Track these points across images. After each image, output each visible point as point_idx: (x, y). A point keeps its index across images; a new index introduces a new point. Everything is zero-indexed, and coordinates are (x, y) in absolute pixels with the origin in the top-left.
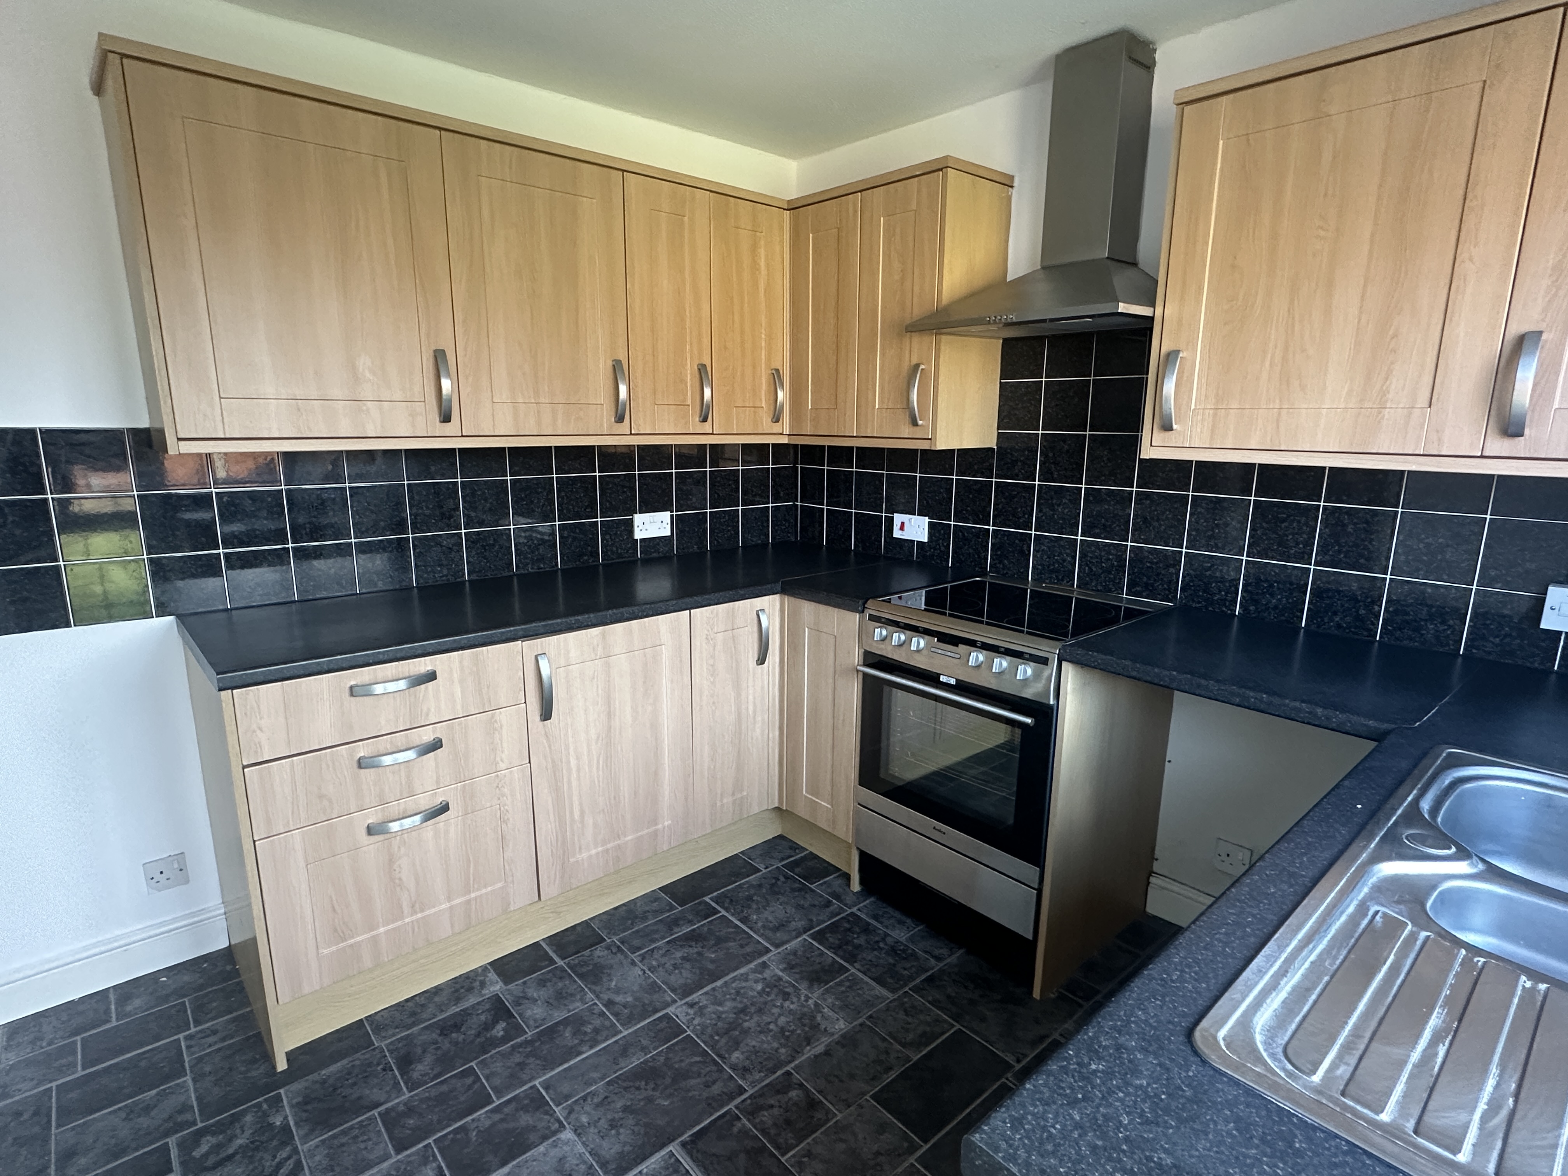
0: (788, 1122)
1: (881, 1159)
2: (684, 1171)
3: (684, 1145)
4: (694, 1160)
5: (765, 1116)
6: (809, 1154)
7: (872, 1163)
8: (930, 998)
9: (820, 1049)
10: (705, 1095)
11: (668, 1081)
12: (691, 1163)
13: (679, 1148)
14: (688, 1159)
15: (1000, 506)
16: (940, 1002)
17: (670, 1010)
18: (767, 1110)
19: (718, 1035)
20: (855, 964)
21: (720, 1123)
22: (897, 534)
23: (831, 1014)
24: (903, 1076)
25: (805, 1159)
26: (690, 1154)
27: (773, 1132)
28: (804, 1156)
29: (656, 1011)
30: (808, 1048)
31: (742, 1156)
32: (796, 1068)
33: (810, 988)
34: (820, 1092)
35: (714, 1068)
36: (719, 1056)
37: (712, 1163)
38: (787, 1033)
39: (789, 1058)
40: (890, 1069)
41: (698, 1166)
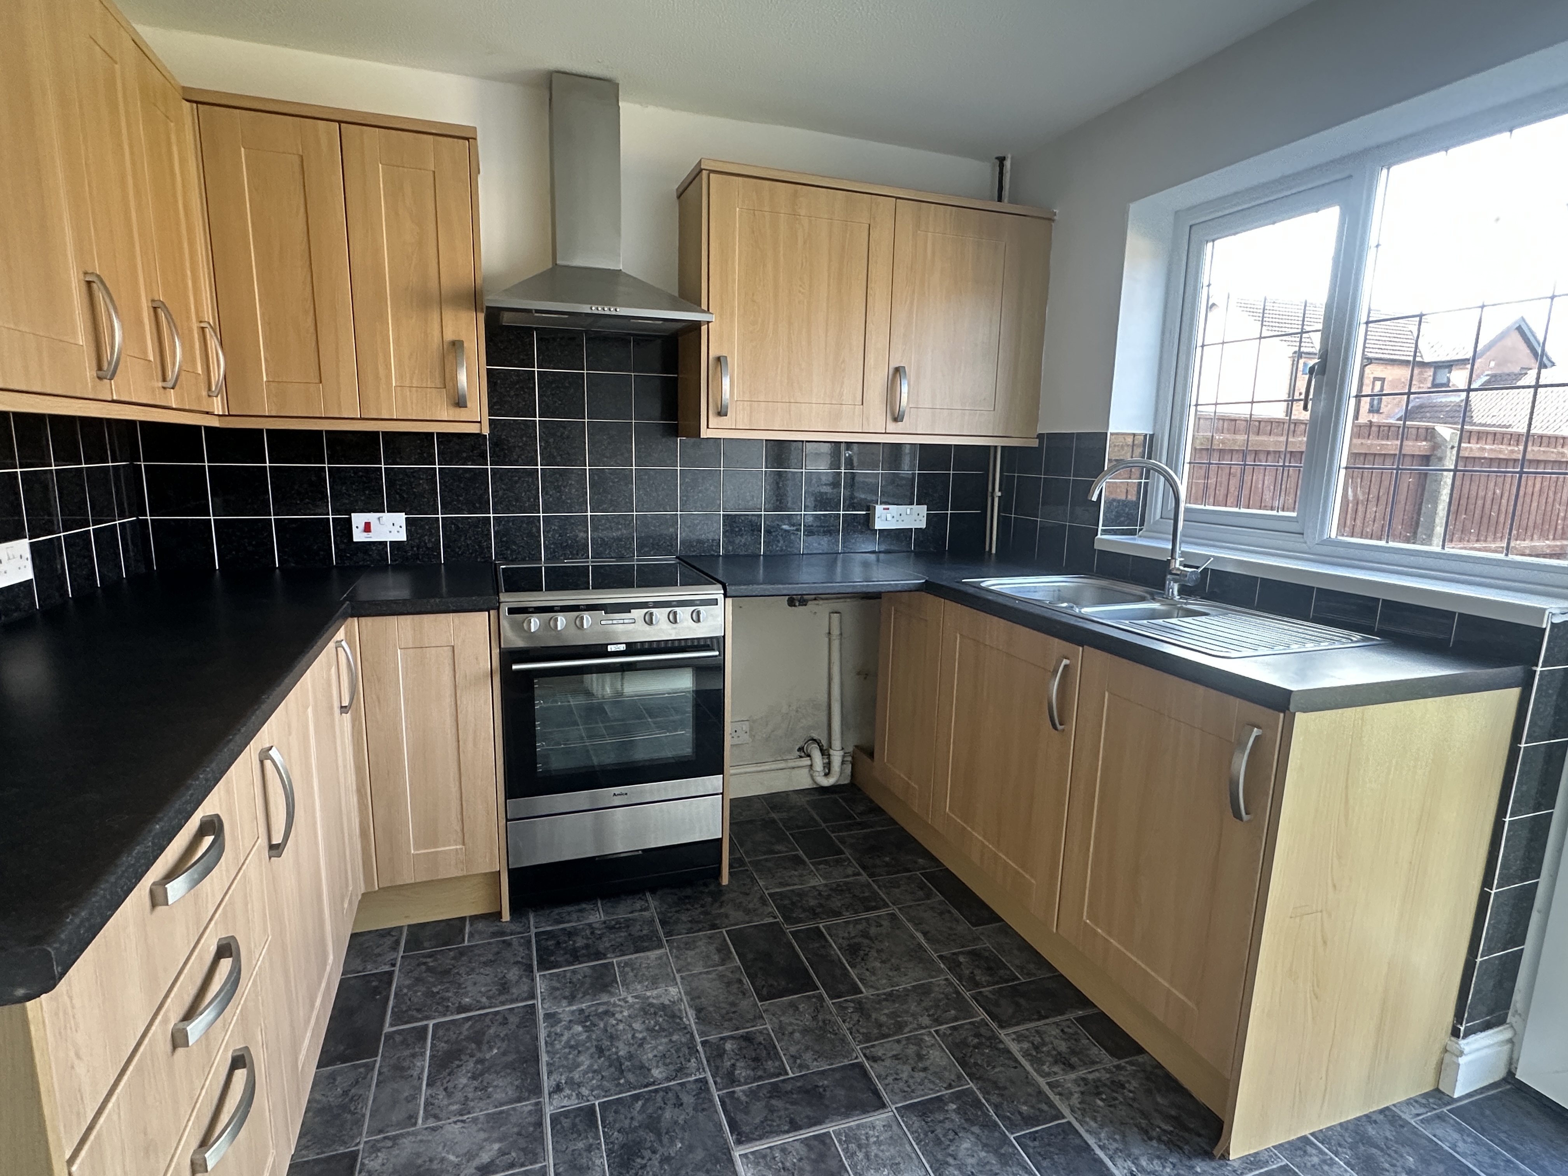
0: (756, 1059)
1: (820, 1017)
2: (768, 1151)
3: (739, 1142)
4: (760, 1138)
5: (741, 1072)
6: (794, 1058)
7: (821, 1024)
8: (685, 931)
9: (691, 1014)
10: (690, 1111)
11: (651, 1137)
12: (763, 1141)
13: (741, 1147)
14: (758, 1143)
15: (501, 493)
16: (692, 928)
17: (549, 1110)
18: (735, 1069)
19: (620, 1079)
20: (609, 956)
21: (729, 1107)
22: (359, 536)
23: (655, 992)
24: (752, 977)
25: (798, 1061)
26: (750, 1140)
27: (760, 1073)
28: (795, 1062)
29: (539, 1124)
30: (684, 1019)
31: (774, 1102)
32: (701, 1034)
33: (612, 994)
34: (737, 1029)
35: (661, 1094)
36: (646, 1086)
37: (770, 1126)
38: (657, 1028)
39: (688, 1036)
40: (740, 981)
41: (767, 1138)
